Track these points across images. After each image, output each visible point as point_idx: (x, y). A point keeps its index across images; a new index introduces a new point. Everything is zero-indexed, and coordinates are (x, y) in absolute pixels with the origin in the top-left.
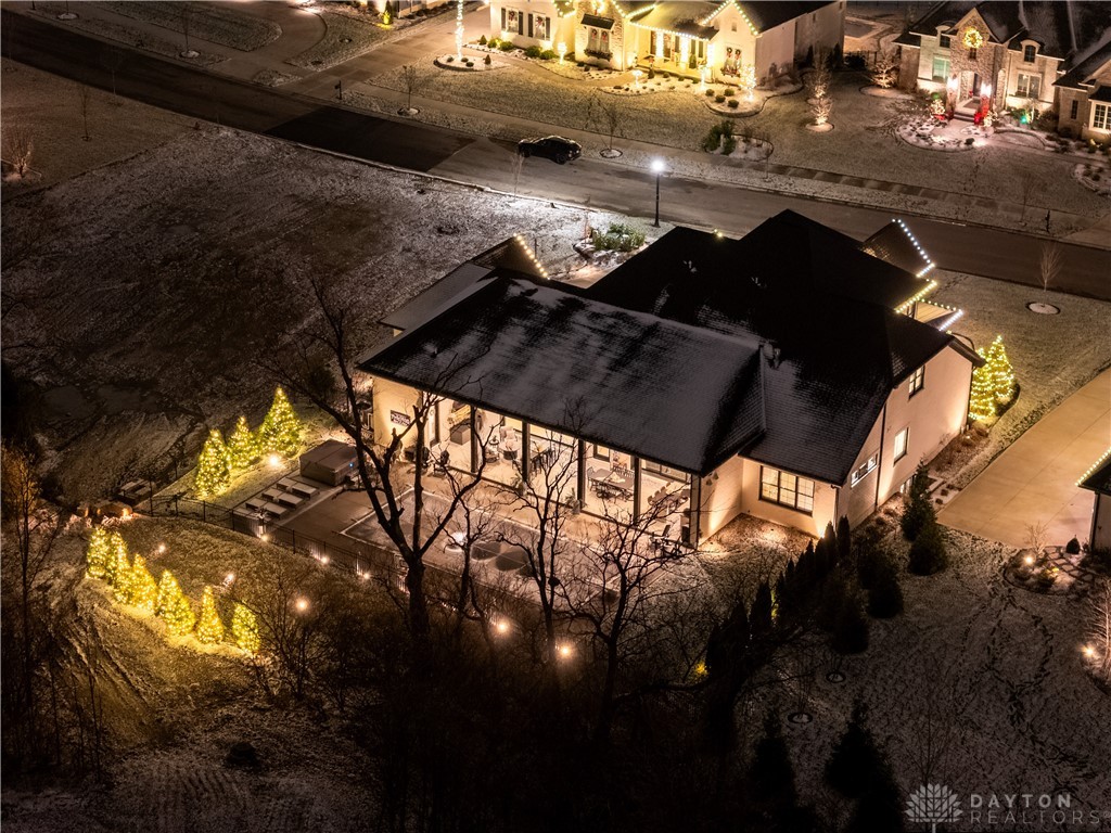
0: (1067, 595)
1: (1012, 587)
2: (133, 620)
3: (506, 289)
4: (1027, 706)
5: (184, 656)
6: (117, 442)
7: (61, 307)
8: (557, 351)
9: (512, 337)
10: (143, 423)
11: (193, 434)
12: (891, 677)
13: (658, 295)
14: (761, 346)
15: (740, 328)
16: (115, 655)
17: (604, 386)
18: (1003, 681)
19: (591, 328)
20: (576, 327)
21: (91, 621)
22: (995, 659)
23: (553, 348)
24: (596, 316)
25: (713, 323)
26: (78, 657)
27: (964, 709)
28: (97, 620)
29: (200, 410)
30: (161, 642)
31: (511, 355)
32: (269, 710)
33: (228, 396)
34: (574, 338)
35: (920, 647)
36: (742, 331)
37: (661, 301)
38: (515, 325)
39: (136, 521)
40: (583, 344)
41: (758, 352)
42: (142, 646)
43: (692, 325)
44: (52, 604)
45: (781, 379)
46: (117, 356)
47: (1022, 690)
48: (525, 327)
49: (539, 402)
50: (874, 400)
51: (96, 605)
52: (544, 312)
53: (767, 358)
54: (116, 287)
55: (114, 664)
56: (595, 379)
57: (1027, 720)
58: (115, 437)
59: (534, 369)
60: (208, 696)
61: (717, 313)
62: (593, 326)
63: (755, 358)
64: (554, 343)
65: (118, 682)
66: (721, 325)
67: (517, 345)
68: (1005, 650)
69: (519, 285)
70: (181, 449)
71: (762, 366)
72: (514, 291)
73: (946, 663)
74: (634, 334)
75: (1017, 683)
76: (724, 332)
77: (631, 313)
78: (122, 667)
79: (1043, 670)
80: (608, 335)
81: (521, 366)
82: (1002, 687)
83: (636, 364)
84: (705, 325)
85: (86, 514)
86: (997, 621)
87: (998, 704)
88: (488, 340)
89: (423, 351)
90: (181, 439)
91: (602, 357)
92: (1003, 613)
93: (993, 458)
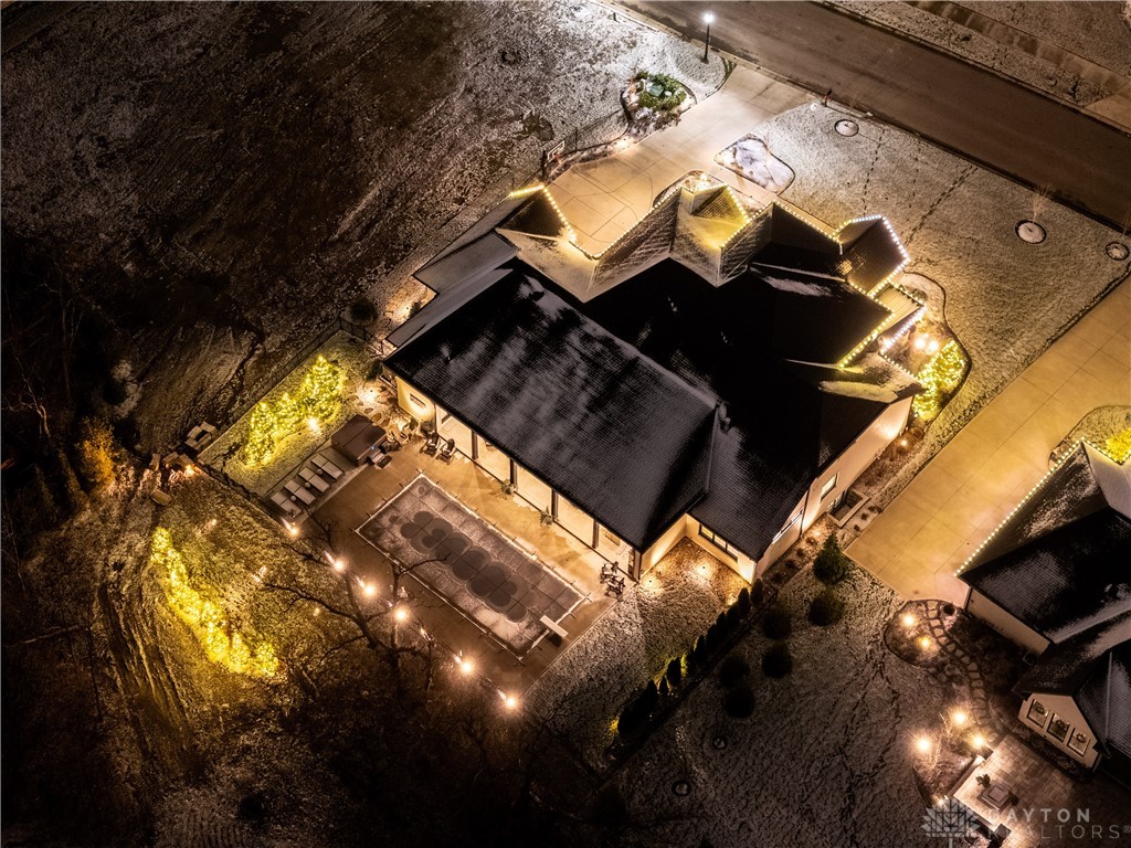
0: (928, 667)
1: (887, 651)
2: (184, 624)
3: (518, 288)
4: (858, 800)
5: (219, 672)
6: (188, 370)
7: (153, 162)
8: (549, 376)
9: (514, 352)
10: (213, 344)
11: (252, 359)
12: (762, 749)
13: (642, 328)
14: (717, 406)
15: (703, 382)
16: (168, 660)
17: (580, 429)
18: (846, 768)
19: (581, 353)
20: (569, 348)
21: (151, 615)
22: (848, 741)
23: (546, 372)
24: (587, 338)
25: (683, 370)
26: (140, 658)
27: (809, 796)
28: (157, 618)
29: (262, 326)
30: (203, 654)
31: (510, 373)
32: (280, 734)
33: (286, 310)
34: (566, 362)
35: (793, 717)
36: (705, 386)
37: (644, 335)
38: (519, 336)
39: (198, 478)
40: (571, 372)
41: (714, 411)
42: (188, 655)
43: (665, 367)
44: (124, 589)
45: (728, 443)
46: (197, 238)
47: (859, 781)
48: (527, 340)
49: (525, 437)
50: (798, 486)
51: (156, 600)
52: (545, 324)
53: (720, 419)
54: (203, 136)
55: (167, 670)
56: (575, 419)
57: (854, 816)
58: (187, 363)
59: (526, 395)
60: (235, 718)
61: (686, 361)
62: (583, 351)
63: (710, 416)
64: (548, 367)
65: (168, 692)
66: (689, 375)
67: (517, 361)
68: (859, 730)
69: (530, 284)
70: (241, 379)
71: (715, 427)
72: (525, 291)
73: (810, 741)
74: (615, 368)
75: (857, 773)
76: (691, 383)
77: (618, 341)
78: (172, 676)
79: (882, 760)
80: (594, 364)
81: (516, 390)
82: (846, 774)
83: (612, 407)
84: (675, 371)
85: (157, 468)
86: (863, 692)
87: (837, 794)
88: (494, 351)
89: (439, 353)
90: (241, 366)
91: (584, 393)
92: (870, 683)
93: (920, 469)
